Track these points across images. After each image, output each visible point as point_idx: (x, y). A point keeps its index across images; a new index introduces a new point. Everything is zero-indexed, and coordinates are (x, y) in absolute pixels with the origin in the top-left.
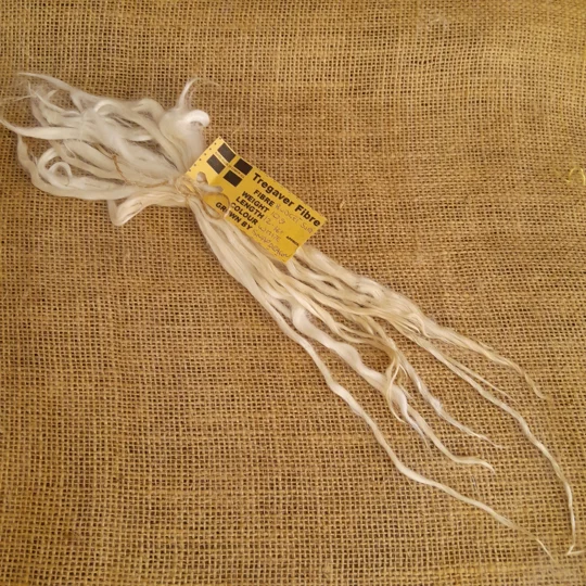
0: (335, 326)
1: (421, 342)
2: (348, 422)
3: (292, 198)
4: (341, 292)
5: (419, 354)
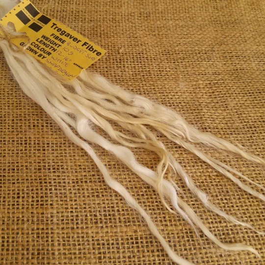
0: (113, 133)
1: (186, 145)
2: (124, 215)
3: (79, 37)
4: (119, 106)
5: (185, 156)
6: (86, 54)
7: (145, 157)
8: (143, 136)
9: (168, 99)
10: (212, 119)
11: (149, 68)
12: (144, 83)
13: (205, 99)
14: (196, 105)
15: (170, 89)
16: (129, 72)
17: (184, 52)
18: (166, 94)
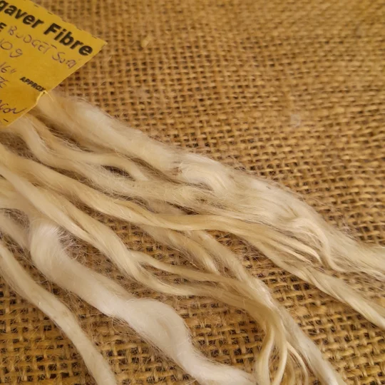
0: (128, 260)
1: (325, 283)
3: (40, 13)
4: (141, 184)
5: (323, 310)
6: (55, 52)
7: (218, 320)
8: (210, 264)
9: (265, 157)
10: (378, 204)
11: (215, 81)
12: (204, 118)
13: (355, 153)
14: (335, 168)
15: (270, 130)
16: (166, 94)
17: (293, 42)
18: (259, 144)
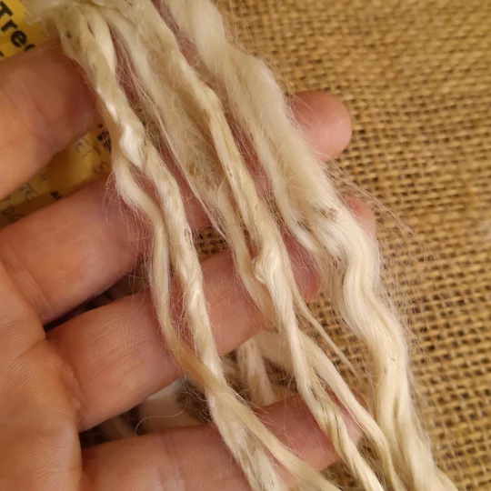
9: (450, 281)
17: (469, 102)
